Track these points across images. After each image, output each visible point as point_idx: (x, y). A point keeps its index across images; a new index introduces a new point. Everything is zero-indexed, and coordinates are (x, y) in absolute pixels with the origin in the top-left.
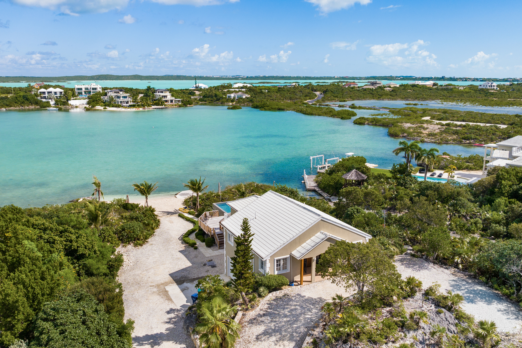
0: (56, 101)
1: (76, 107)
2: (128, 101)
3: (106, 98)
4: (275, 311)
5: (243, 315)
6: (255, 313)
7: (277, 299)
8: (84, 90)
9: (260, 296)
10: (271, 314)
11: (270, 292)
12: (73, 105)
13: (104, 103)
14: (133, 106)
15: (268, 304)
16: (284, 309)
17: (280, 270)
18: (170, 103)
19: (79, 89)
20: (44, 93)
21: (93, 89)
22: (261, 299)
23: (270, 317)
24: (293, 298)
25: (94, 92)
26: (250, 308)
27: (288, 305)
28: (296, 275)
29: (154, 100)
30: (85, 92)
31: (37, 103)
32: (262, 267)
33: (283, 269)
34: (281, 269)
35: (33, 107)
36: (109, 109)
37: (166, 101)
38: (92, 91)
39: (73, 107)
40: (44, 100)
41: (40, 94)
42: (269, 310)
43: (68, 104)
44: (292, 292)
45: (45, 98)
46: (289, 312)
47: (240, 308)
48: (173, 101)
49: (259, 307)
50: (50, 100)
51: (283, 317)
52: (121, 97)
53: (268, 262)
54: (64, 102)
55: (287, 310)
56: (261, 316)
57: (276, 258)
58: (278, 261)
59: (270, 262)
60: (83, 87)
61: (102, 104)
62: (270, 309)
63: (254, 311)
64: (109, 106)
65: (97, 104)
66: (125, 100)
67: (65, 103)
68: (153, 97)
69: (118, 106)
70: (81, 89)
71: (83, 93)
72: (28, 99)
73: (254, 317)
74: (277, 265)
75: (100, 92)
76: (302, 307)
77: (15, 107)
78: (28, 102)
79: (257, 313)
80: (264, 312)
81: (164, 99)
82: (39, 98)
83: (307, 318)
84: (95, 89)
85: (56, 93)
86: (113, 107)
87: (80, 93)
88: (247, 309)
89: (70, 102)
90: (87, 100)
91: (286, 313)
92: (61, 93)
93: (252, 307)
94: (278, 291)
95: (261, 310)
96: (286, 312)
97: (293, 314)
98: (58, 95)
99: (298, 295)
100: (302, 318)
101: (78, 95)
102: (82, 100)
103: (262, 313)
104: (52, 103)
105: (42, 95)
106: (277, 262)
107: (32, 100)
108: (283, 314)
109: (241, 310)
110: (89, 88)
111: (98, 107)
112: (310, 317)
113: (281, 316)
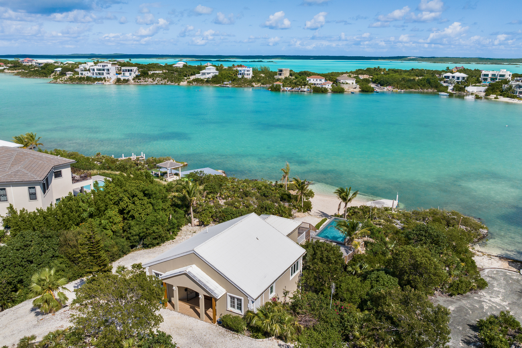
3: (506, 87)
8: (490, 76)
13: (501, 92)
19: (485, 75)
20: (448, 77)
25: (500, 79)
30: (491, 79)
36: (501, 99)
39: (468, 94)
40: (444, 84)
41: (444, 78)
43: (464, 90)
45: (447, 82)
50: (450, 85)
54: (461, 88)
57: (154, 271)
58: (157, 274)
60: (490, 73)
61: (498, 92)
65: (494, 93)
69: (514, 97)
72: (431, 82)
77: (415, 89)
78: (430, 85)
82: (441, 82)
87: (485, 80)
89: (466, 88)
90: (487, 87)
92: (464, 78)
98: (460, 80)
107: (434, 84)
110: (496, 75)
111: (492, 96)
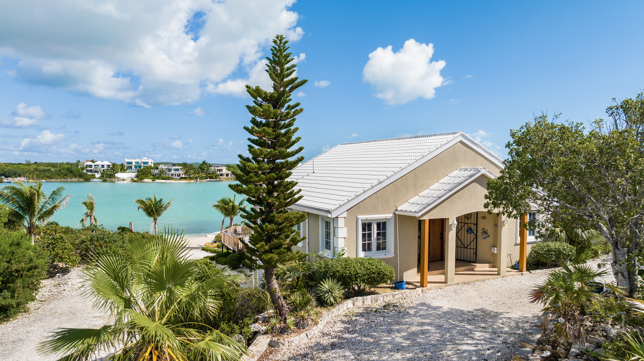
0: (102, 174)
1: (123, 180)
2: (180, 174)
3: (156, 171)
4: (365, 336)
5: (271, 345)
6: (306, 340)
7: (367, 313)
8: (134, 164)
9: (322, 303)
10: (353, 344)
11: (347, 297)
12: (120, 178)
13: (154, 176)
14: (185, 178)
15: (343, 322)
16: (390, 331)
17: (370, 249)
18: (225, 176)
19: (128, 163)
20: (91, 166)
21: (144, 163)
22: (324, 311)
23: (350, 349)
24: (412, 312)
25: (145, 166)
26: (292, 327)
27: (398, 324)
28: (408, 268)
29: (209, 174)
30: (136, 167)
31: (81, 176)
32: (328, 245)
33: (378, 248)
34: (374, 246)
35: (76, 180)
36: (157, 181)
37: (221, 175)
38: (142, 165)
39: (119, 179)
40: (89, 173)
41: (86, 167)
42: (346, 336)
43: (114, 177)
44: (405, 301)
45: (91, 171)
46: (408, 339)
47: (264, 328)
48: (229, 175)
49: (320, 326)
50: (96, 174)
51: (390, 350)
52: (173, 170)
53: (341, 222)
54: (110, 175)
55: (399, 335)
56: (325, 349)
57: (362, 217)
58: (367, 226)
59: (346, 225)
60: (134, 161)
61: (151, 176)
62: (349, 332)
63: (303, 335)
64: (158, 178)
65: (147, 177)
66: (177, 172)
67: (112, 176)
68: (207, 170)
69: (169, 178)
70: (131, 163)
71: (133, 167)
72: (72, 171)
73: (302, 352)
74: (364, 235)
75: (151, 166)
76: (439, 327)
77: (56, 179)
78: (72, 175)
79: (313, 341)
80: (335, 340)
81: (218, 173)
82: (85, 171)
83: (466, 351)
84: (147, 163)
85: (103, 166)
86: (163, 179)
87: (131, 167)
88: (283, 331)
89: (116, 175)
90: (136, 173)
91: (398, 340)
92: (109, 166)
93: (300, 325)
94: (369, 297)
95: (324, 335)
96: (398, 338)
97: (420, 344)
98: (106, 168)
99: (423, 304)
100: (450, 353)
101: (127, 169)
102: (131, 173)
103: (326, 341)
104: (98, 175)
105: (88, 169)
106: (364, 229)
107: (76, 173)
108: (389, 343)
109: (266, 333)
110: (140, 162)
111: (146, 180)
112: (472, 348)
113: (383, 348)
